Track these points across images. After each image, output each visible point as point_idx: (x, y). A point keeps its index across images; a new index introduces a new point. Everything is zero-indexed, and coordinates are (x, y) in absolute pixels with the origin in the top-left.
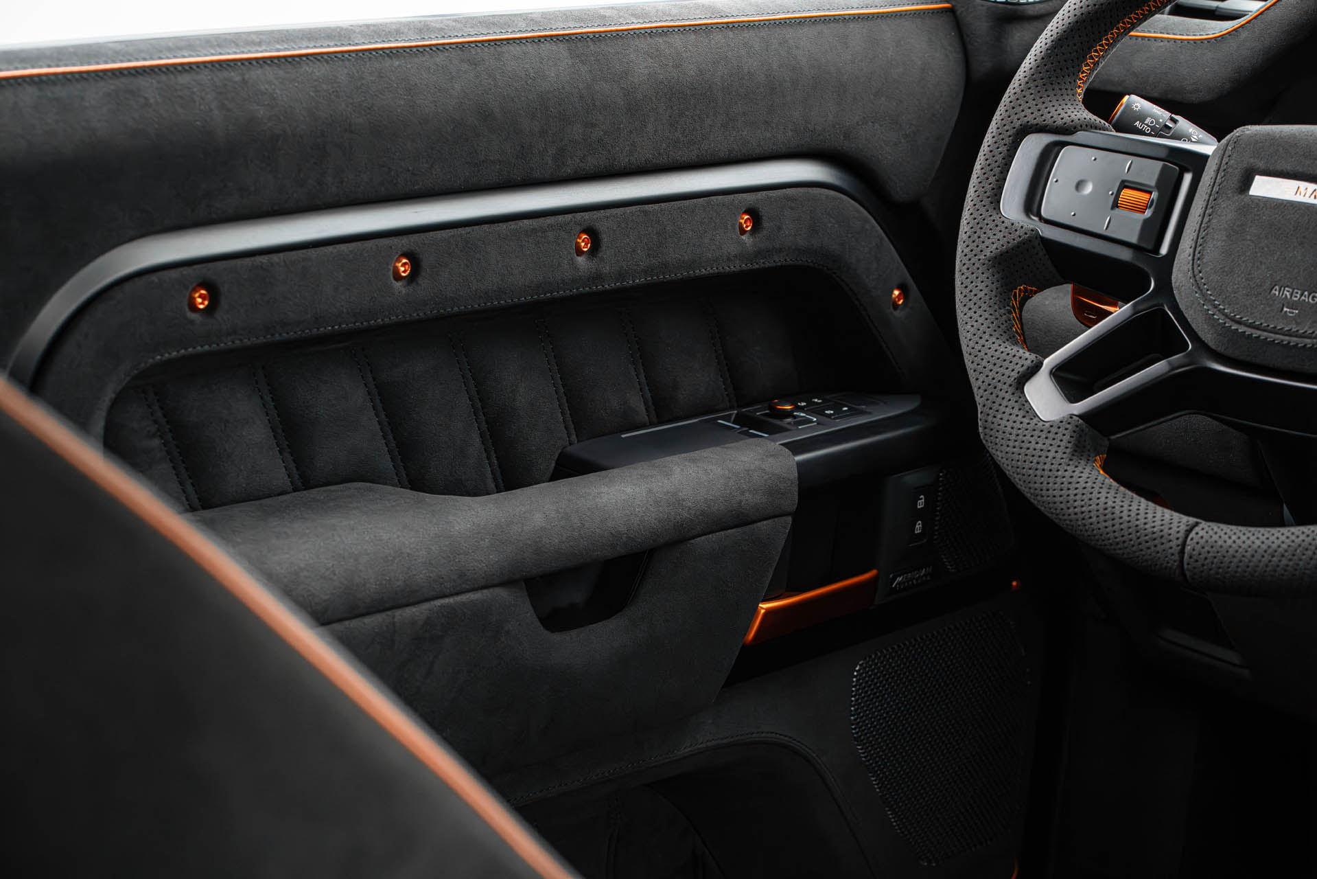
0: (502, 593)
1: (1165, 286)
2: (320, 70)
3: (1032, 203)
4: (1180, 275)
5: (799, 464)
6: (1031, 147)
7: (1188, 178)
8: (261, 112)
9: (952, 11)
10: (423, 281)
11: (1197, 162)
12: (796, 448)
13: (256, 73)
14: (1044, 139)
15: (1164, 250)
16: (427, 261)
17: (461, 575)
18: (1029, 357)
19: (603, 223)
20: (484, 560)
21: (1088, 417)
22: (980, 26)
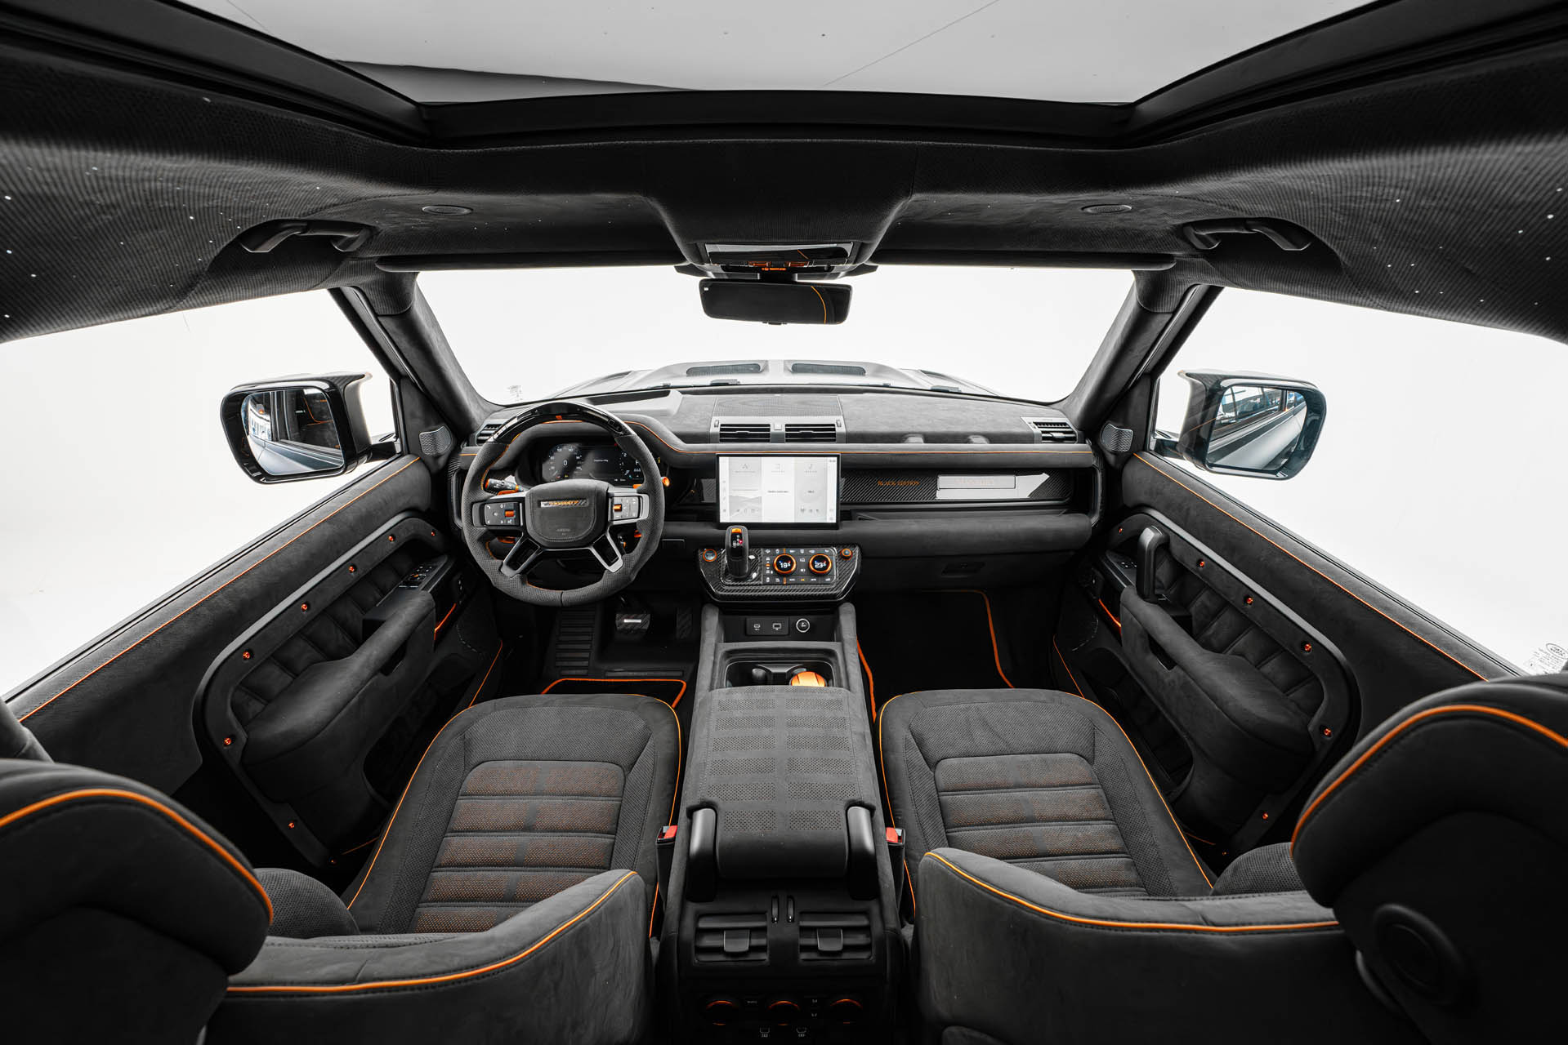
0: (376, 677)
1: (527, 534)
2: (257, 572)
3: (483, 522)
4: (530, 529)
5: (431, 592)
6: (476, 507)
7: (521, 505)
8: (243, 595)
9: (420, 459)
10: (312, 606)
11: (522, 500)
12: (426, 588)
13: (236, 586)
14: (479, 504)
15: (522, 524)
16: (311, 602)
17: (363, 681)
18: (499, 561)
19: (355, 562)
20: (367, 673)
21: (522, 573)
22: (430, 461)
